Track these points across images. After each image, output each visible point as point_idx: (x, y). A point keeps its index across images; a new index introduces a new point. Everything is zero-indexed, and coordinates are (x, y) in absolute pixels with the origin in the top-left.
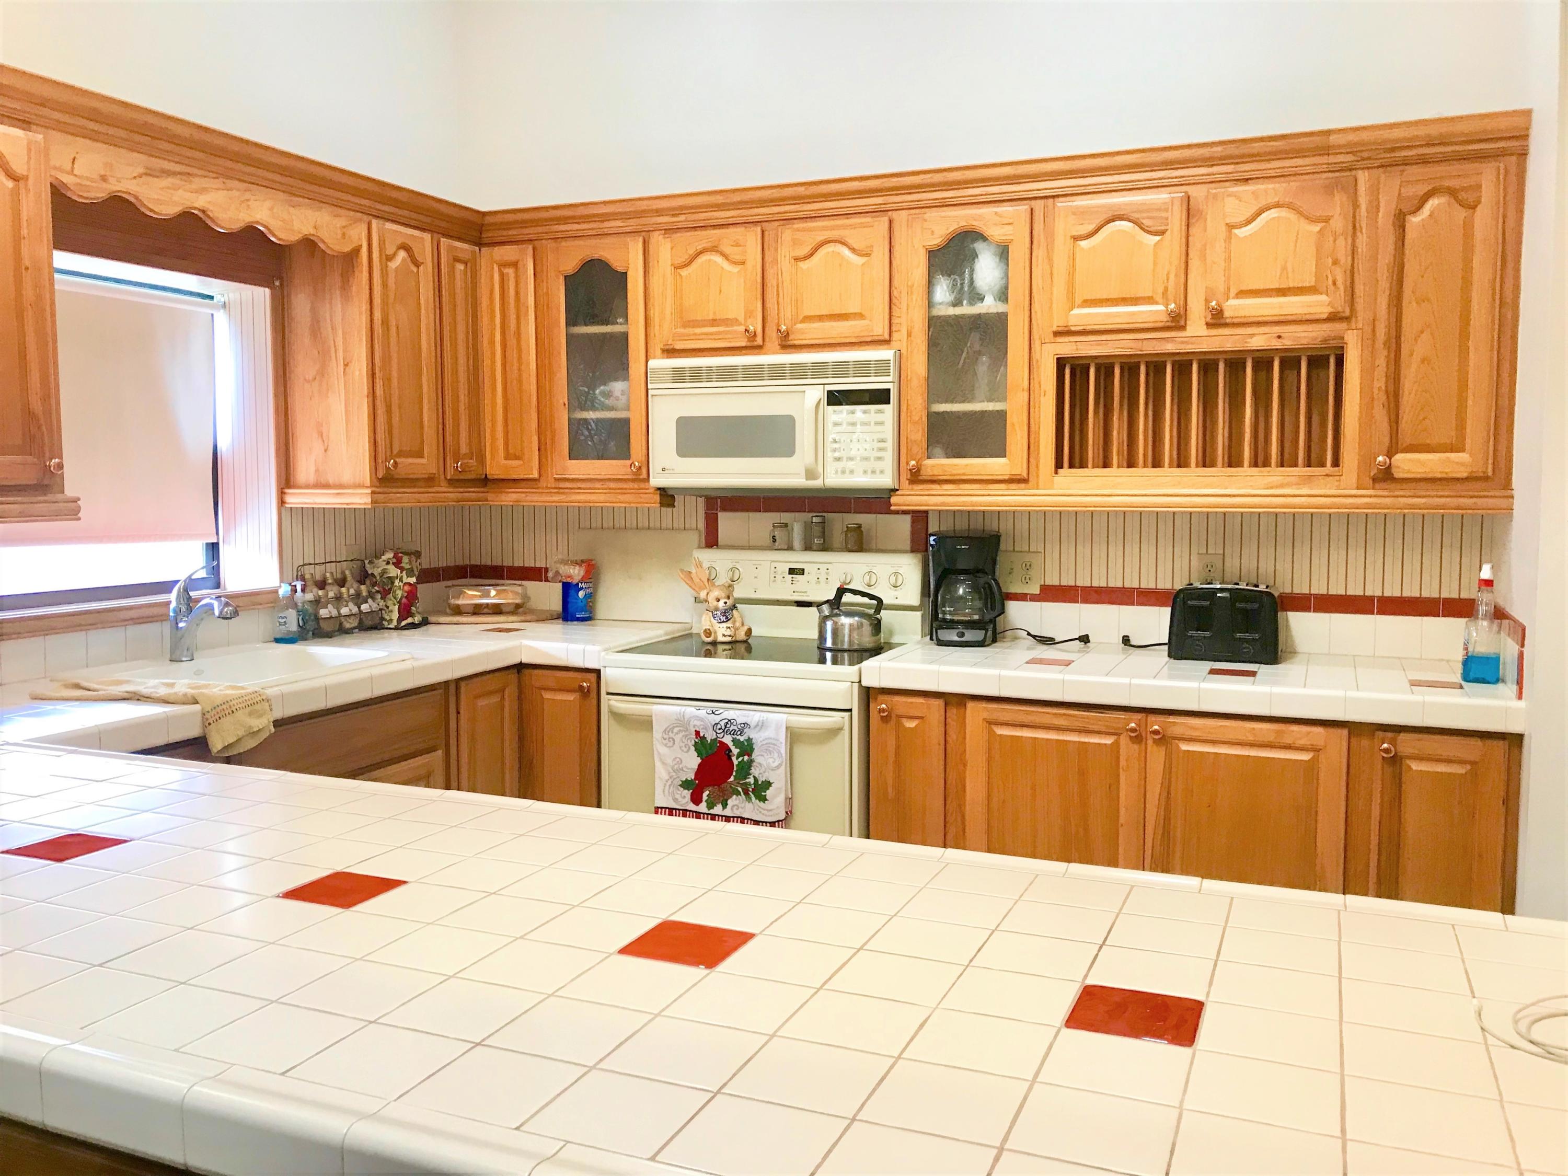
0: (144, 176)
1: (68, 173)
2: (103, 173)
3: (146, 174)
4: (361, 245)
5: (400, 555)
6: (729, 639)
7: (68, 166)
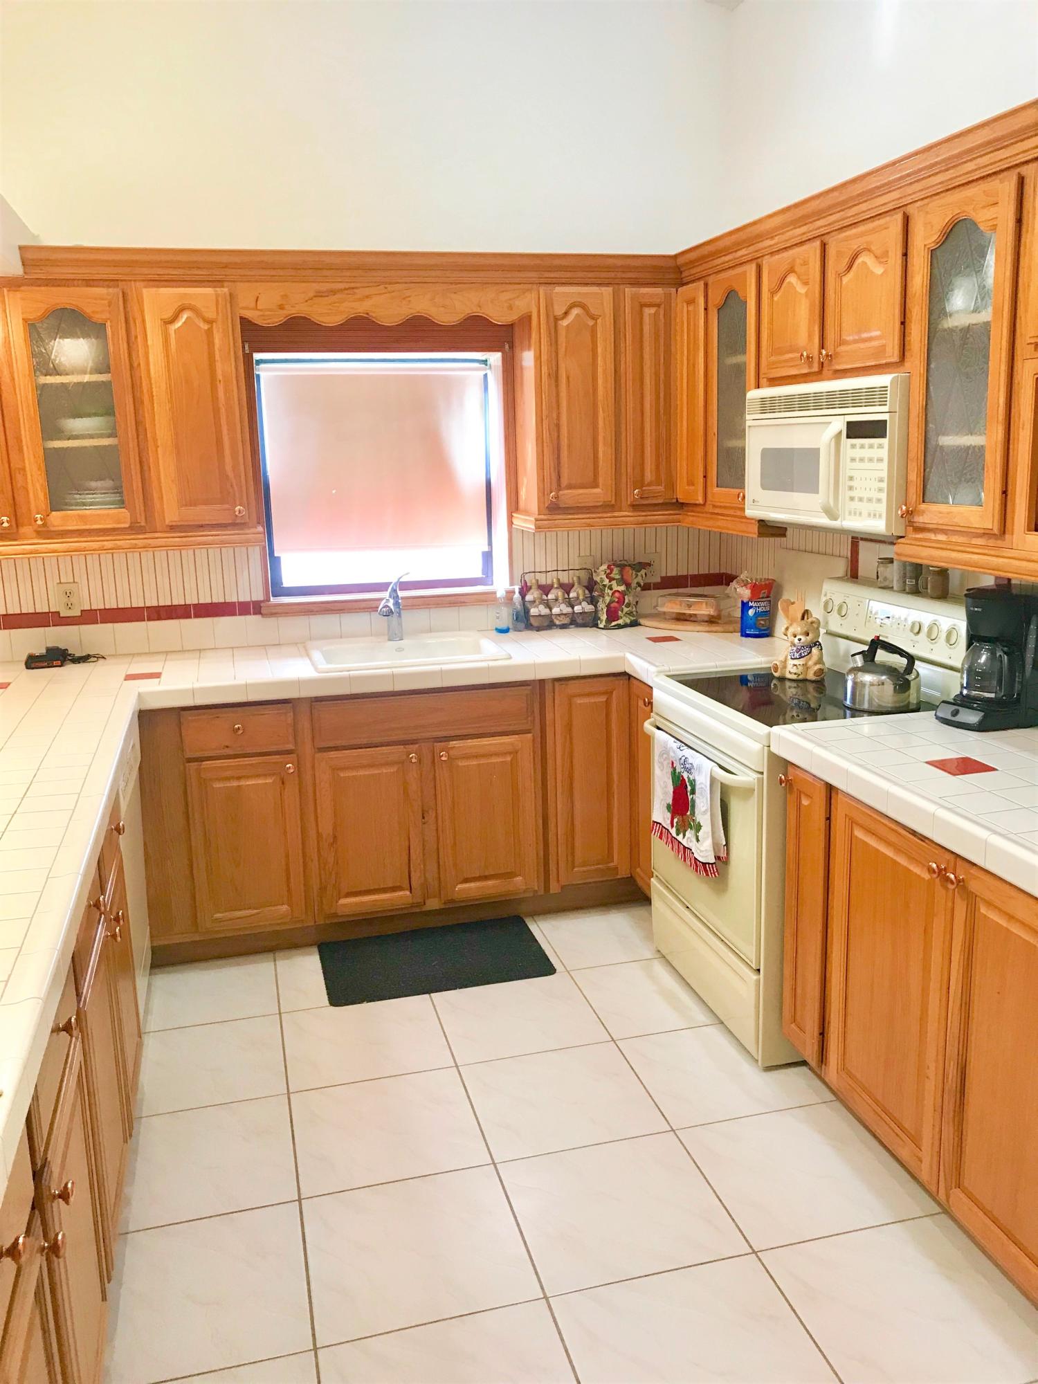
0: (314, 298)
1: (252, 309)
2: (280, 303)
3: (315, 296)
4: (531, 312)
5: (612, 567)
6: (794, 677)
7: (253, 305)
